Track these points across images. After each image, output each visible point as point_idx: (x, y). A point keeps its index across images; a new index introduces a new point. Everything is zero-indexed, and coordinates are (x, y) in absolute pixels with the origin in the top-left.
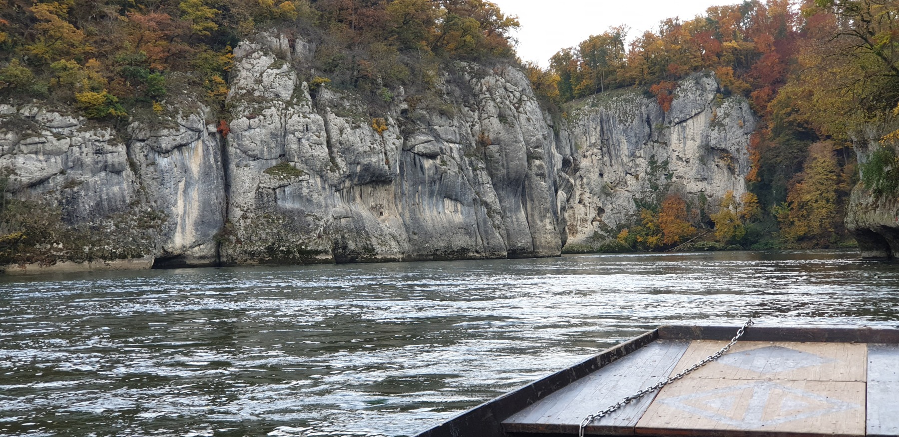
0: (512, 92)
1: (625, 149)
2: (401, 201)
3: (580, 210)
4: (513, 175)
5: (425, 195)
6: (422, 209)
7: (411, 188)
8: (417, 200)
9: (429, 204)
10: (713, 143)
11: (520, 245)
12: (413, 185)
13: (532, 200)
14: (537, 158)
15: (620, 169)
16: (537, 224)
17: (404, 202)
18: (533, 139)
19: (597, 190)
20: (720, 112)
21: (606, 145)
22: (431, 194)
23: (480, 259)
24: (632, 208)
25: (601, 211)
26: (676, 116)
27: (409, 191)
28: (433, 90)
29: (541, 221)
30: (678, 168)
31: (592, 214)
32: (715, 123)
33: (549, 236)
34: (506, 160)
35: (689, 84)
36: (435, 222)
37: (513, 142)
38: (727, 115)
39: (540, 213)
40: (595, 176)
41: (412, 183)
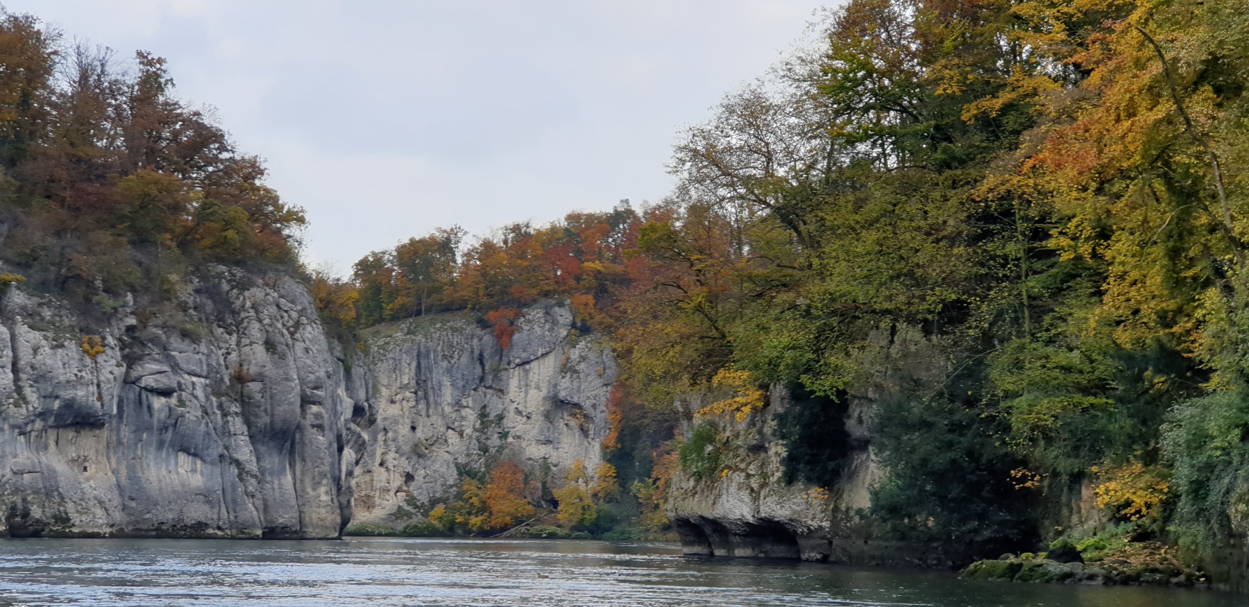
0: (286, 311)
1: (448, 394)
2: (115, 453)
3: (380, 475)
4: (278, 425)
5: (151, 446)
6: (145, 466)
7: (132, 436)
8: (139, 453)
9: (156, 458)
10: (562, 395)
11: (281, 521)
12: (135, 432)
13: (304, 460)
14: (314, 403)
15: (439, 422)
16: (308, 493)
17: (120, 454)
18: (312, 377)
19: (406, 448)
20: (575, 354)
21: (423, 389)
22: (161, 445)
23: (223, 538)
24: (452, 476)
25: (409, 477)
26: (517, 355)
27: (129, 439)
28: (175, 302)
29: (314, 489)
30: (515, 424)
31: (398, 481)
32: (567, 368)
33: (323, 511)
34: (271, 405)
35: (536, 313)
36: (163, 484)
37: (282, 380)
38: (583, 359)
39: (314, 478)
40: (404, 430)
41: (133, 428)
